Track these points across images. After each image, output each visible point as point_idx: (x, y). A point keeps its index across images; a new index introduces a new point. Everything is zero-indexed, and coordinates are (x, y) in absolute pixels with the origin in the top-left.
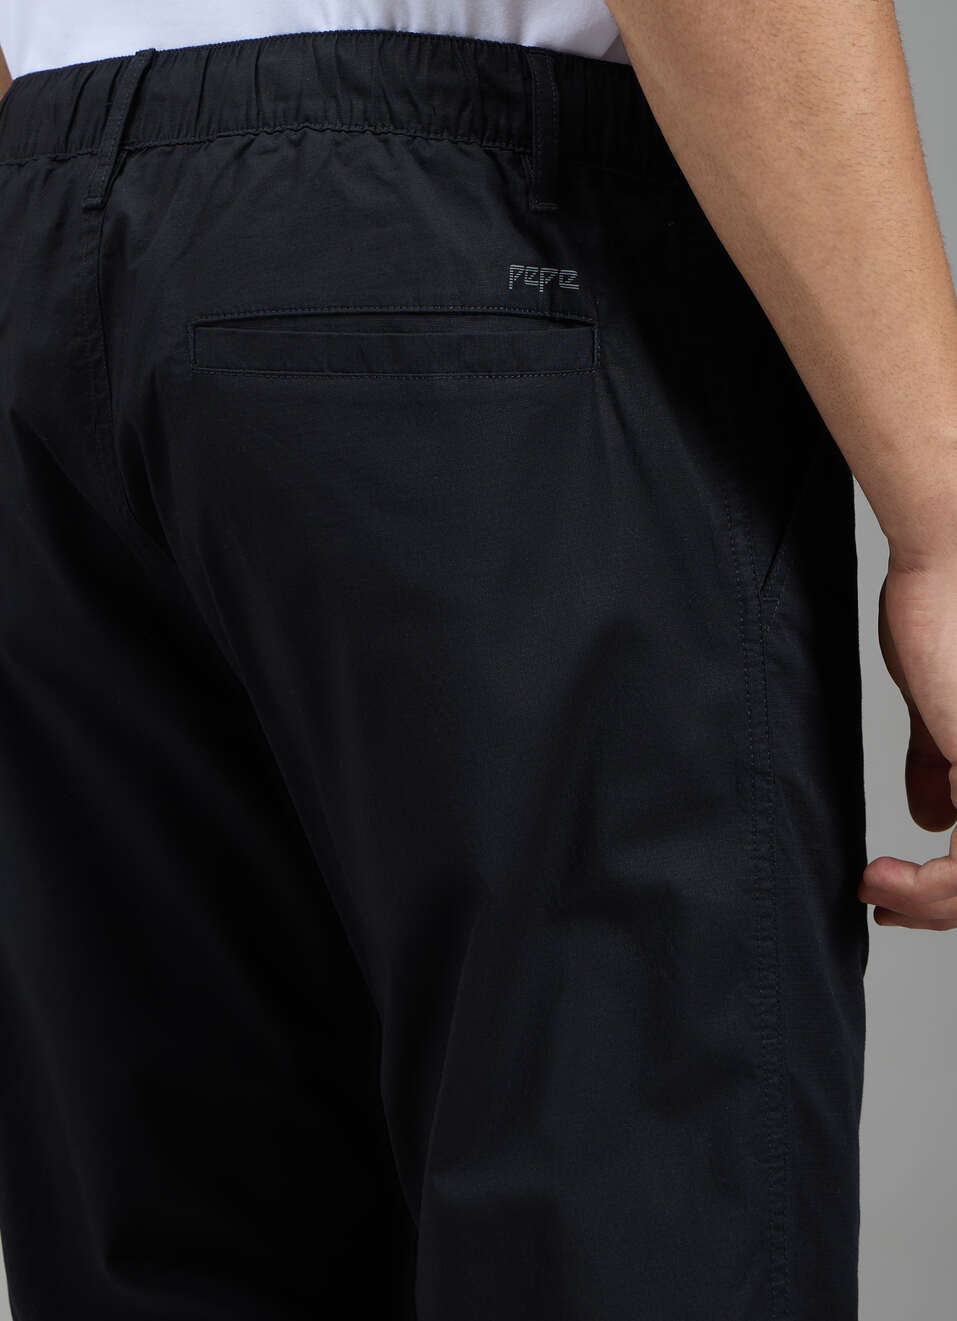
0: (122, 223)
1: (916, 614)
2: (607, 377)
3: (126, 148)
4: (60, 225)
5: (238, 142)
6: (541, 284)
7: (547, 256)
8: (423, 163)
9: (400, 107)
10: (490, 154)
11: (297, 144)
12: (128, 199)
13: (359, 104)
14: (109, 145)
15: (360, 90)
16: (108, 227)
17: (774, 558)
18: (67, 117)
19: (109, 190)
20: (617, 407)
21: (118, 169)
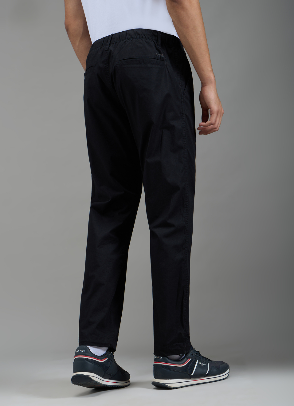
0: (111, 51)
1: (206, 91)
2: (167, 67)
3: (110, 44)
4: (102, 53)
5: (125, 41)
6: (159, 56)
7: (160, 53)
8: (146, 42)
9: (144, 36)
10: (154, 42)
11: (132, 40)
12: (111, 48)
13: (139, 36)
14: (108, 43)
15: (139, 35)
16: (109, 52)
17: (186, 86)
18: (102, 42)
19: (109, 48)
20: (168, 70)
21: (110, 46)
